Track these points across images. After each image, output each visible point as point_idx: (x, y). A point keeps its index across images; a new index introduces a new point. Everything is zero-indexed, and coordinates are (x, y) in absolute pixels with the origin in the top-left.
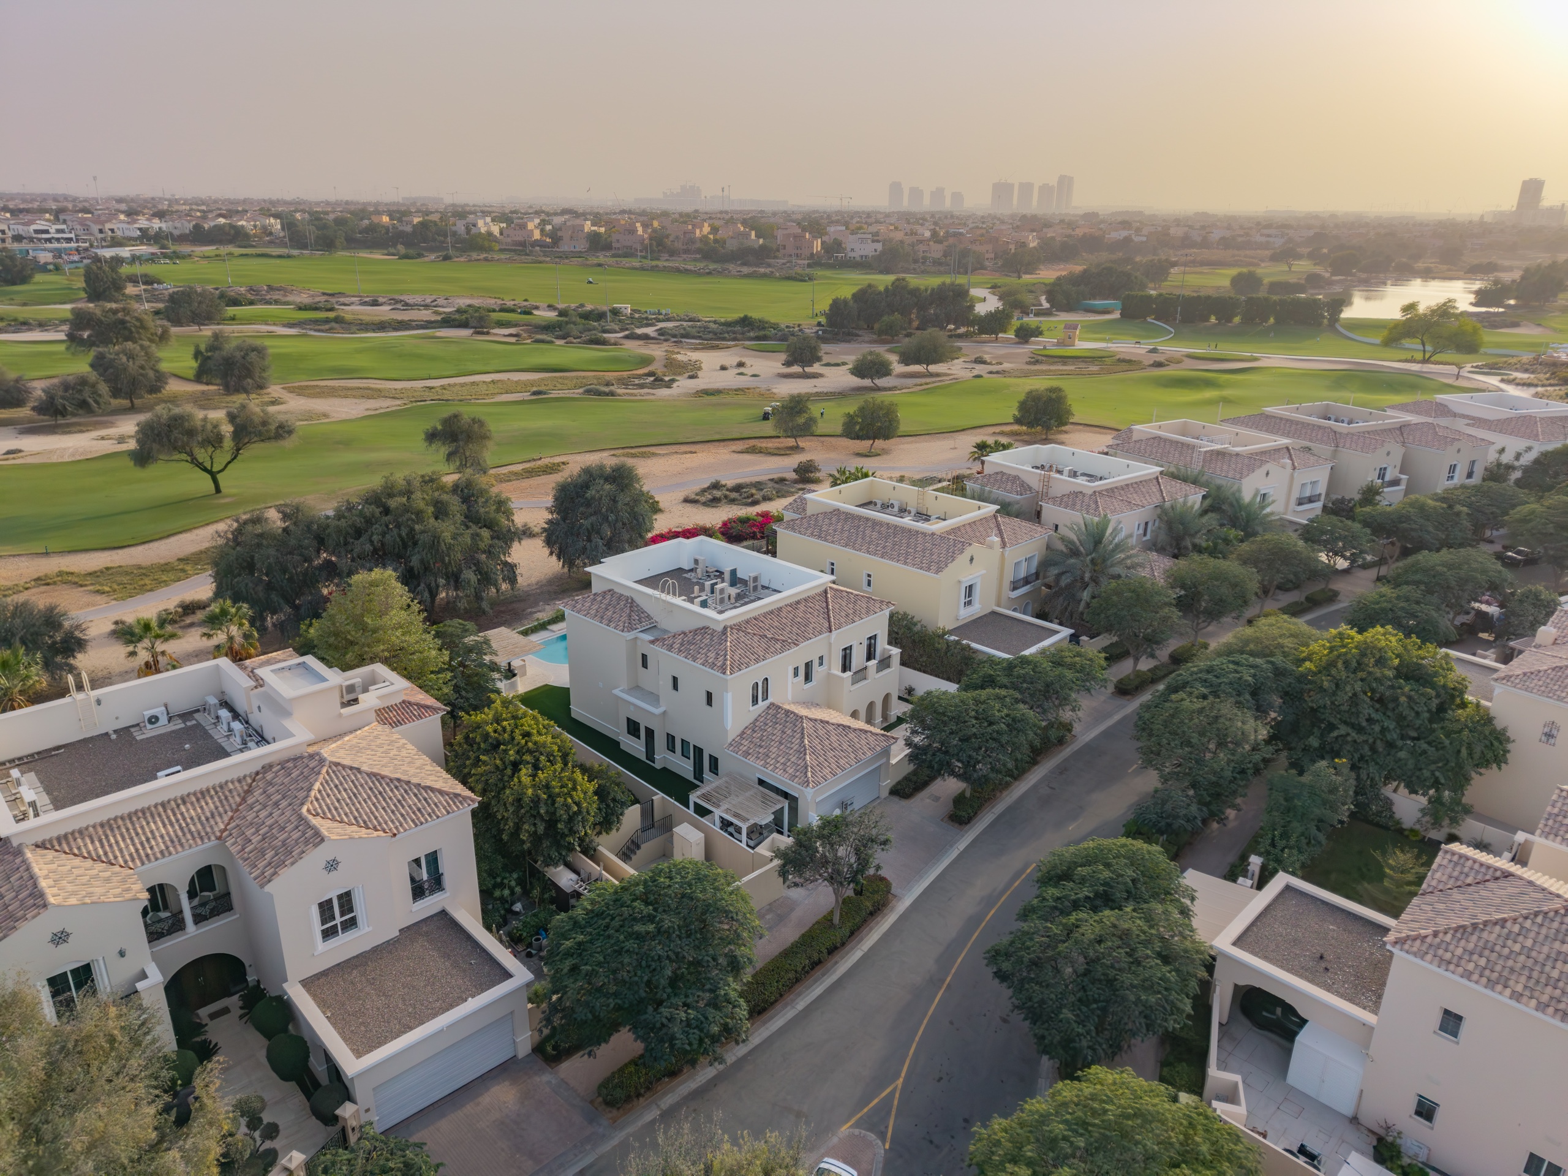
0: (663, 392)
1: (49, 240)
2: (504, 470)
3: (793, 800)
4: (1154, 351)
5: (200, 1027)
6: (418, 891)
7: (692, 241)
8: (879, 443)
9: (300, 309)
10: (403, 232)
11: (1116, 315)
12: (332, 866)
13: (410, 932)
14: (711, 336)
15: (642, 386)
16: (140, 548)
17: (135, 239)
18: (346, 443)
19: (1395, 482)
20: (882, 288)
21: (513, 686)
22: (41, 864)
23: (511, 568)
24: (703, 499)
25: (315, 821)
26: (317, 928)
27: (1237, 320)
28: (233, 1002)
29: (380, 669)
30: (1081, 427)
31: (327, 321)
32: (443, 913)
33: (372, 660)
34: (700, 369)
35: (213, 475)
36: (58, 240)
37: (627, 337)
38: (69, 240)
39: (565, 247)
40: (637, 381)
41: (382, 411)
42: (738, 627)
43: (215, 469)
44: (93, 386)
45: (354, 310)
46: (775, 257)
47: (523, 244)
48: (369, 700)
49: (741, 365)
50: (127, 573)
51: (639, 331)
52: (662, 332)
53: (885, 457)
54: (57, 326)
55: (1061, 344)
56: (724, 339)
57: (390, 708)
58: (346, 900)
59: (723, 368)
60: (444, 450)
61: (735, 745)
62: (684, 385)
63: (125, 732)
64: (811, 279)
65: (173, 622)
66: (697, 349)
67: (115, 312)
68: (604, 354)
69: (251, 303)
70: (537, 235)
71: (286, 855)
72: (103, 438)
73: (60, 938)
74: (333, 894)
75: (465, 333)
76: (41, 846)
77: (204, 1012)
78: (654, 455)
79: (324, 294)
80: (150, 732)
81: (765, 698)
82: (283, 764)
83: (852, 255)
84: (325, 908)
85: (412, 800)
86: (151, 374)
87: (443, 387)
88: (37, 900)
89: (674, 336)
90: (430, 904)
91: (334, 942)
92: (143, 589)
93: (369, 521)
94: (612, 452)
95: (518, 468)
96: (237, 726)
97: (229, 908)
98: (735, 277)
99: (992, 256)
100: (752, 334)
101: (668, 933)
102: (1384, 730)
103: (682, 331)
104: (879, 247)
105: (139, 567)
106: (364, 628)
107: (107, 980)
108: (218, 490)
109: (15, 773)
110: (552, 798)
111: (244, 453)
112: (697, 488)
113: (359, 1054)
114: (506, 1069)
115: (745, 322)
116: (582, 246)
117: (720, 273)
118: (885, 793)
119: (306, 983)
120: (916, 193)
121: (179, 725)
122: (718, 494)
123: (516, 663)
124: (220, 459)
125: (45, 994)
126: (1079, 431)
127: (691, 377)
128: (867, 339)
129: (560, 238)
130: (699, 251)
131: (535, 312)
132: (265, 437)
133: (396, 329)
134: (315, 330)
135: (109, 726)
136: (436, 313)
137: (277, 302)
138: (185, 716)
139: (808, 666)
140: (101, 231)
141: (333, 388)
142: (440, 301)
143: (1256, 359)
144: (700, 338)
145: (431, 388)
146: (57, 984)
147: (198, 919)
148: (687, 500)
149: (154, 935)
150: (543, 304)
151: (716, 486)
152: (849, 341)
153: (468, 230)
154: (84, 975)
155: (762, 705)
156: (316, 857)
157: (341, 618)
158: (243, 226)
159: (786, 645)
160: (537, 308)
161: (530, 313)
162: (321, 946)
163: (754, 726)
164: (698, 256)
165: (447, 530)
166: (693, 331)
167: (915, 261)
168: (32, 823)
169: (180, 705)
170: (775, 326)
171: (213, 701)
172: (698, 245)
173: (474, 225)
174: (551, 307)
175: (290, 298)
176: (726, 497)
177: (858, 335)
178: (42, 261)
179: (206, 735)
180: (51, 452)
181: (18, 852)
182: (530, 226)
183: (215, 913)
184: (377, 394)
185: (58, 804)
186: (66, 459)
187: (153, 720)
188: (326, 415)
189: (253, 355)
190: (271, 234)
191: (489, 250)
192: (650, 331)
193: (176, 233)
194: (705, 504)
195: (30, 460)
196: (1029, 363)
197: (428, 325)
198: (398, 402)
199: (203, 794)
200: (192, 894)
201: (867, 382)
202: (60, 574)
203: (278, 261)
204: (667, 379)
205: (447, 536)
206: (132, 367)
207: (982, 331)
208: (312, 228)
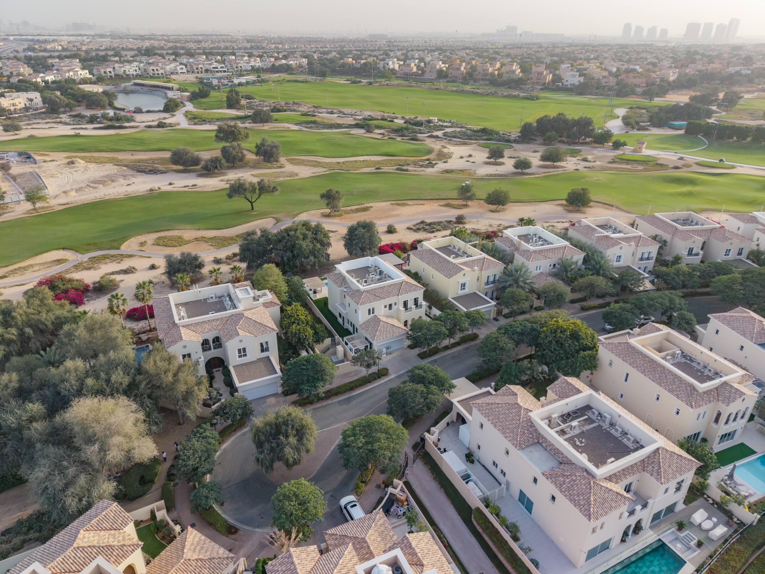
0: (429, 170)
1: (217, 72)
2: (349, 208)
3: (371, 344)
4: (681, 159)
5: (213, 372)
6: (263, 350)
7: (486, 75)
8: (500, 207)
9: (303, 115)
10: (356, 67)
11: (682, 132)
12: (241, 341)
13: (260, 360)
14: (466, 137)
15: (422, 166)
16: (226, 230)
17: (249, 71)
18: (300, 190)
19: (697, 254)
20: (552, 117)
21: (316, 296)
22: (183, 331)
23: (328, 255)
24: (414, 228)
25: (239, 330)
26: (237, 355)
27: (749, 139)
28: (221, 369)
29: (267, 291)
30: (601, 205)
31: (311, 122)
32: (268, 357)
33: (266, 289)
34: (451, 157)
35: (251, 203)
36: (221, 71)
37: (429, 137)
38: (225, 71)
39: (427, 76)
40: (421, 163)
41: (317, 174)
42: (368, 291)
43: (253, 201)
44: (220, 160)
45: (323, 116)
46: (526, 84)
47: (406, 74)
48: (261, 300)
49: (470, 156)
50: (221, 239)
51: (435, 133)
52: (445, 134)
53: (501, 213)
54: (215, 122)
55: (635, 151)
56: (472, 139)
57: (267, 303)
58: (244, 350)
59: (461, 157)
60: (326, 202)
61: (361, 325)
62: (441, 166)
63: (205, 300)
64: (538, 98)
65: (230, 259)
66: (457, 144)
67: (231, 127)
68: (415, 147)
69: (285, 111)
70: (415, 70)
71: (231, 337)
72: (222, 181)
73: (185, 347)
74: (241, 348)
75: (362, 131)
76: (183, 326)
77: (214, 370)
78: (407, 205)
79: (314, 106)
80: (211, 301)
81: (373, 313)
82: (236, 315)
83: (566, 83)
84: (239, 351)
85: (262, 328)
86: (240, 155)
87: (343, 163)
88: (181, 338)
89: (449, 137)
90: (265, 354)
91: (241, 359)
92: (224, 246)
93: (283, 238)
94: (392, 202)
95: (354, 208)
96: (230, 303)
97: (221, 347)
98: (500, 97)
99: (645, 85)
100: (485, 137)
101: (308, 369)
102: (560, 353)
103: (454, 135)
104: (582, 79)
105: (224, 237)
106: (265, 280)
107: (194, 357)
108: (253, 209)
109: (180, 307)
110: (300, 333)
111: (262, 196)
112: (415, 223)
113: (240, 383)
114: (275, 395)
115: (484, 131)
116: (434, 76)
117: (493, 95)
118: (405, 346)
119: (234, 367)
120: (639, 29)
121: (217, 300)
122: (421, 226)
123: (319, 289)
124: (255, 196)
125: (181, 357)
126: (598, 207)
127: (445, 162)
128: (538, 142)
129: (425, 71)
130: (488, 80)
131: (395, 120)
132: (268, 191)
133: (336, 128)
134: (306, 127)
135: (202, 298)
136: (355, 119)
137: (294, 111)
138: (220, 297)
139: (390, 306)
140: (237, 67)
141: (304, 160)
142: (358, 113)
143: (733, 167)
144: (461, 138)
145: (339, 163)
146: (184, 356)
147: (214, 348)
148: (409, 228)
149: (204, 350)
150: (400, 116)
151: (422, 222)
152: (529, 143)
153: (384, 67)
154: (189, 355)
155: (372, 315)
156: (237, 339)
157: (259, 276)
158: (291, 64)
159: (381, 298)
160: (397, 118)
161: (392, 121)
162: (238, 359)
163: (368, 321)
164: (488, 82)
165: (304, 244)
166: (458, 135)
167: (597, 88)
168: (182, 321)
169: (219, 294)
170: (497, 133)
171: (226, 295)
172: (488, 77)
173: (388, 64)
174: (403, 118)
175: (300, 109)
176: (423, 228)
177: (535, 140)
178: (214, 84)
179: (223, 304)
180: (205, 186)
181: (179, 327)
182: (412, 65)
183: (218, 347)
184: (317, 164)
185: (189, 317)
186: (210, 190)
187: (212, 298)
188: (297, 175)
189: (274, 149)
190: (302, 67)
191: (389, 79)
192: (439, 133)
193: (265, 67)
194: (415, 231)
195: (199, 189)
196: (610, 163)
197: (350, 126)
198: (325, 170)
199: (218, 319)
200: (214, 342)
201: (520, 171)
202: (202, 237)
203: (301, 84)
204: (434, 162)
205: (304, 246)
206: (234, 153)
207: (596, 142)
208: (318, 65)
